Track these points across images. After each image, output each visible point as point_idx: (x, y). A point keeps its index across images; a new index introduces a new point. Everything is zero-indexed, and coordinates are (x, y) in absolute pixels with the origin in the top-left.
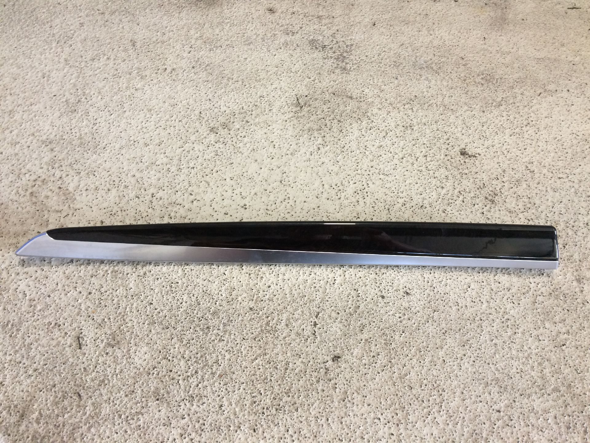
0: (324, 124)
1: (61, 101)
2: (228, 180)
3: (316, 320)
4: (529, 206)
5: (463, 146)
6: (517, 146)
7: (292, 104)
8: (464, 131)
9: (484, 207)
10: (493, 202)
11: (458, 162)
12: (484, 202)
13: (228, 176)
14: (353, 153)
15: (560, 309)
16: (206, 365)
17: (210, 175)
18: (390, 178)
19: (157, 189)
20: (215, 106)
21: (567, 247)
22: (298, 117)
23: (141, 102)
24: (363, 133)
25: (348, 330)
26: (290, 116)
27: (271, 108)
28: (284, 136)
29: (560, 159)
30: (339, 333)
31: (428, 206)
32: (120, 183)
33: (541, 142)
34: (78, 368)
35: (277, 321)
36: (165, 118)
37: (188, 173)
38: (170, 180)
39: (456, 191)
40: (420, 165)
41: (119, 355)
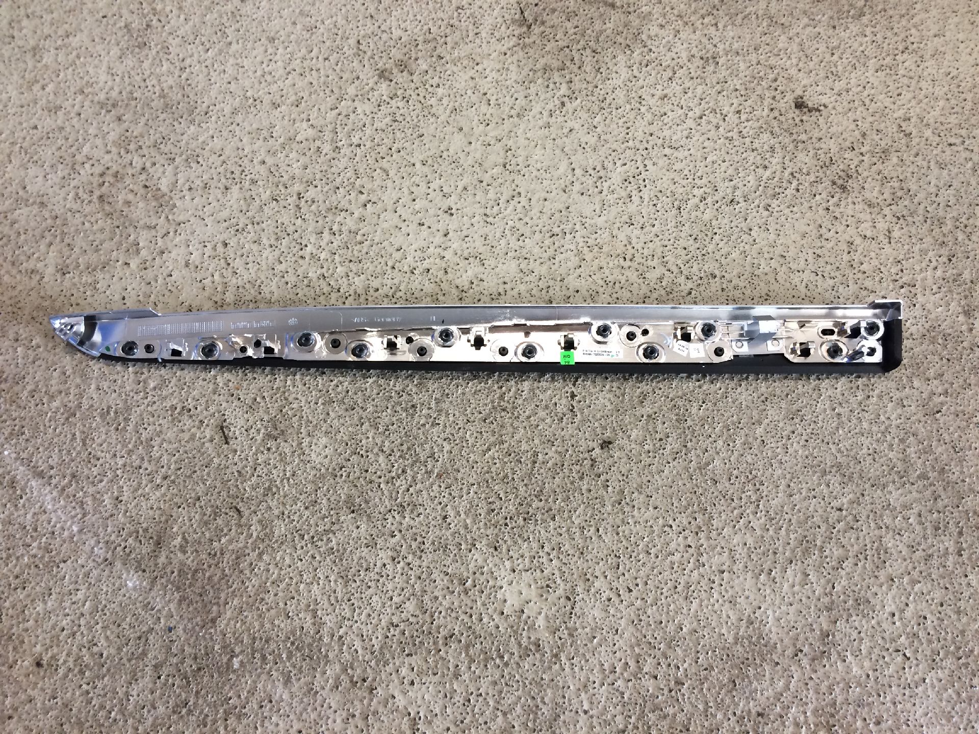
0: (569, 57)
1: (118, 26)
2: (418, 165)
3: (573, 389)
4: (899, 194)
5: (799, 92)
6: (885, 91)
7: (514, 21)
8: (801, 65)
9: (829, 198)
10: (843, 188)
11: (790, 121)
12: (830, 189)
13: (417, 158)
14: (620, 110)
15: (937, 358)
16: (416, 462)
17: (388, 158)
18: (681, 154)
19: (305, 185)
20: (383, 28)
21: (954, 260)
22: (525, 46)
23: (254, 24)
24: (636, 73)
25: (622, 402)
26: (512, 44)
27: (478, 31)
28: (503, 82)
29: (953, 111)
30: (609, 408)
31: (741, 200)
32: (243, 176)
33: (924, 82)
34: (228, 471)
35: (516, 393)
36: (300, 55)
37: (352, 155)
38: (324, 168)
39: (787, 173)
40: (730, 128)
41: (287, 451)
